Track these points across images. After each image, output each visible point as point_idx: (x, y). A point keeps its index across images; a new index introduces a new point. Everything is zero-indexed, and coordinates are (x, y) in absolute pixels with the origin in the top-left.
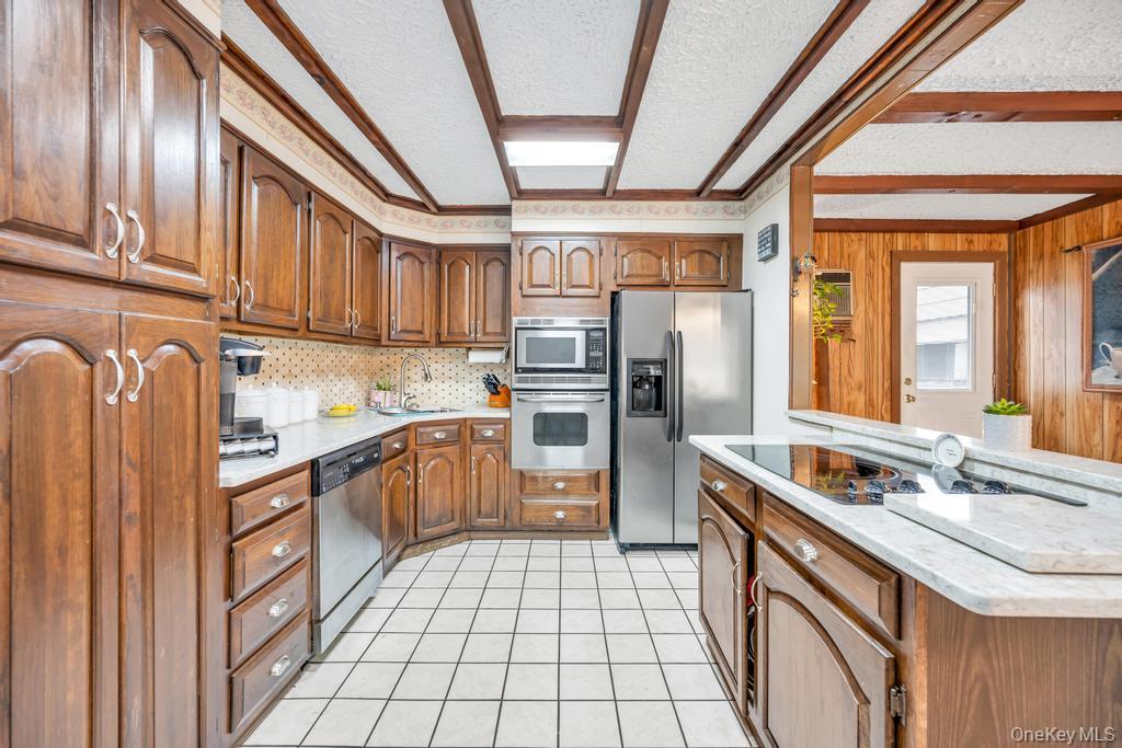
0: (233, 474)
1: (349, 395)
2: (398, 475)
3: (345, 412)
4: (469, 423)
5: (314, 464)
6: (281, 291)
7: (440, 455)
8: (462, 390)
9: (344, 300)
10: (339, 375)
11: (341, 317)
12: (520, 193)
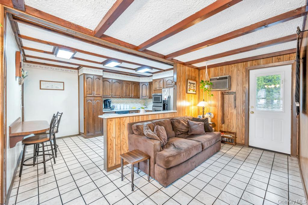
5: (115, 112)
6: (118, 93)
9: (130, 93)
11: (129, 96)
12: (153, 73)
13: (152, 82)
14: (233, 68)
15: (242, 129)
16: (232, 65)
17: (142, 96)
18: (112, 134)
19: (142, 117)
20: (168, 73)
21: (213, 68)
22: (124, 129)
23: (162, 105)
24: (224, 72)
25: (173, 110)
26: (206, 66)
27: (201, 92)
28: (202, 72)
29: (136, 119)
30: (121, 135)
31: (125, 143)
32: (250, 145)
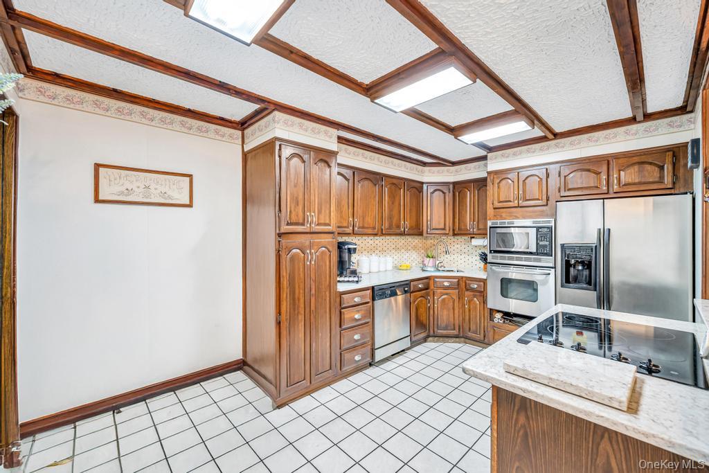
0: (341, 288)
1: (412, 258)
2: (421, 301)
3: (405, 268)
4: (464, 279)
5: (373, 288)
6: (369, 220)
7: (447, 294)
8: (471, 260)
9: (400, 219)
10: (407, 250)
11: (398, 227)
17: (431, 229)
20: (572, 144)
23: (558, 262)
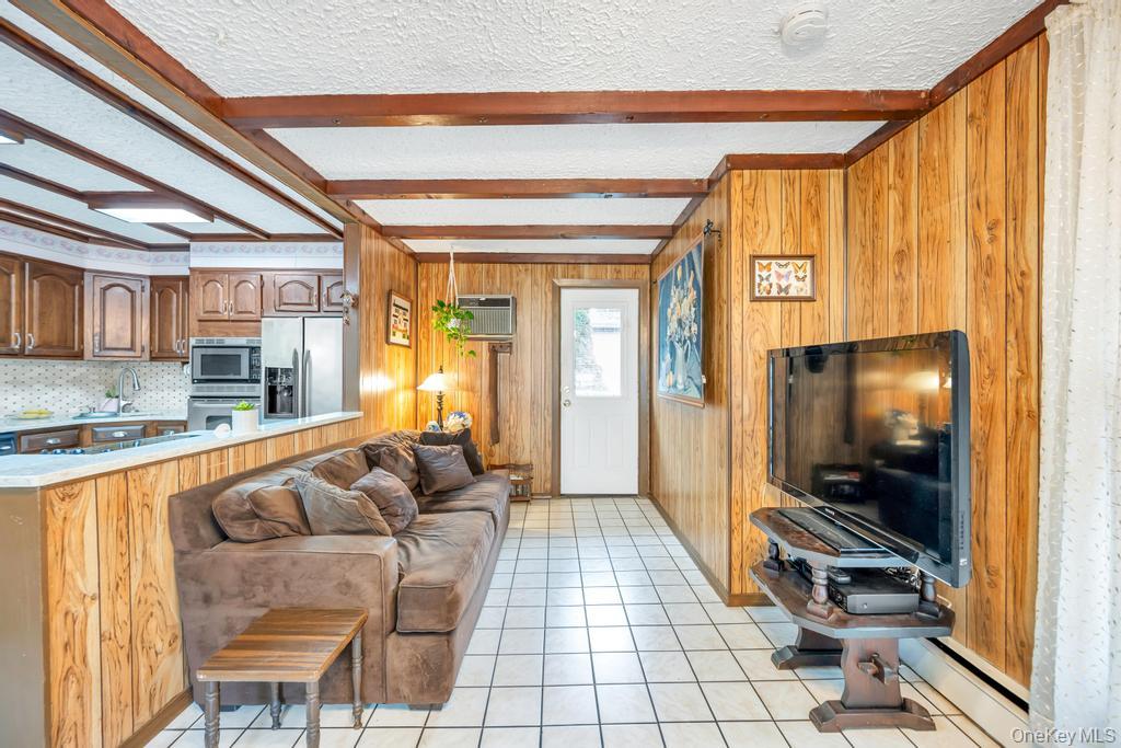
4: (153, 424)
12: (193, 237)
13: (185, 279)
14: (523, 275)
15: (545, 451)
16: (520, 266)
17: (103, 347)
18: (77, 576)
19: (237, 455)
20: (288, 251)
21: (465, 265)
22: (149, 533)
23: (261, 389)
24: (497, 282)
25: (343, 410)
26: (452, 255)
27: (424, 342)
28: (427, 273)
29: (212, 466)
30: (136, 570)
31: (156, 610)
32: (562, 492)
